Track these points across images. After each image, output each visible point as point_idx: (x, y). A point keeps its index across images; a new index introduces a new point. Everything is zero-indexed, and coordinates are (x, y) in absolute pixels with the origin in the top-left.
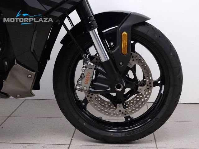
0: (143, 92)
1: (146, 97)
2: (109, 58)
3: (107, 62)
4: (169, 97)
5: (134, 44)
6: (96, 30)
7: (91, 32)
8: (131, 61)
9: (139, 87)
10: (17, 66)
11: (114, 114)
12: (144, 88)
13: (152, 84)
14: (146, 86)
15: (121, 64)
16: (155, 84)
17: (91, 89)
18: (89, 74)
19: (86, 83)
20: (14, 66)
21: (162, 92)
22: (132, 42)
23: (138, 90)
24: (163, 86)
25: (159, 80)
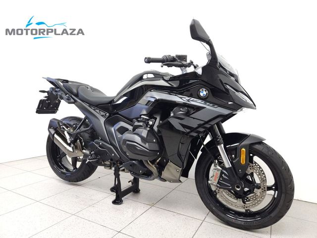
0: (259, 194)
1: (261, 198)
2: (231, 166)
3: (230, 168)
4: (282, 201)
5: (253, 157)
6: (222, 145)
7: (219, 147)
8: (249, 169)
9: (255, 190)
10: (170, 163)
11: (235, 206)
12: (260, 190)
13: (266, 189)
14: (261, 189)
15: (240, 171)
16: (269, 188)
17: (218, 185)
18: (217, 174)
19: (215, 180)
20: (169, 163)
21: (276, 196)
22: (251, 155)
23: (254, 192)
24: (277, 192)
25: (273, 186)
